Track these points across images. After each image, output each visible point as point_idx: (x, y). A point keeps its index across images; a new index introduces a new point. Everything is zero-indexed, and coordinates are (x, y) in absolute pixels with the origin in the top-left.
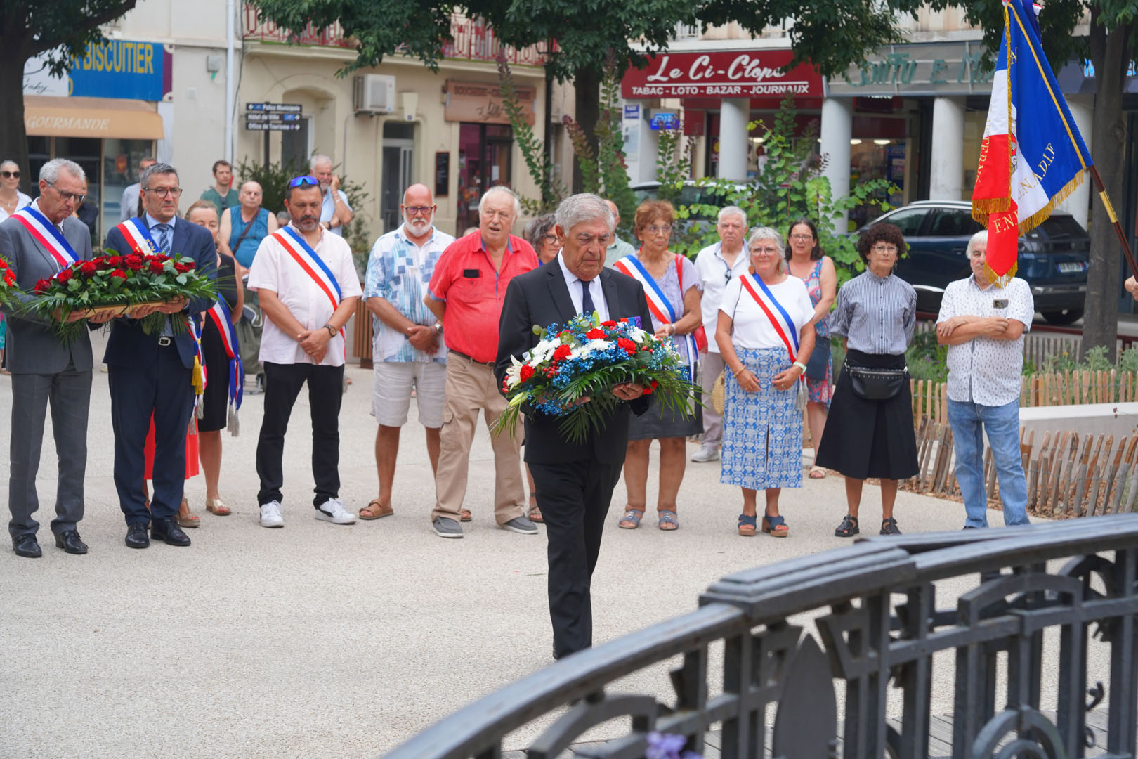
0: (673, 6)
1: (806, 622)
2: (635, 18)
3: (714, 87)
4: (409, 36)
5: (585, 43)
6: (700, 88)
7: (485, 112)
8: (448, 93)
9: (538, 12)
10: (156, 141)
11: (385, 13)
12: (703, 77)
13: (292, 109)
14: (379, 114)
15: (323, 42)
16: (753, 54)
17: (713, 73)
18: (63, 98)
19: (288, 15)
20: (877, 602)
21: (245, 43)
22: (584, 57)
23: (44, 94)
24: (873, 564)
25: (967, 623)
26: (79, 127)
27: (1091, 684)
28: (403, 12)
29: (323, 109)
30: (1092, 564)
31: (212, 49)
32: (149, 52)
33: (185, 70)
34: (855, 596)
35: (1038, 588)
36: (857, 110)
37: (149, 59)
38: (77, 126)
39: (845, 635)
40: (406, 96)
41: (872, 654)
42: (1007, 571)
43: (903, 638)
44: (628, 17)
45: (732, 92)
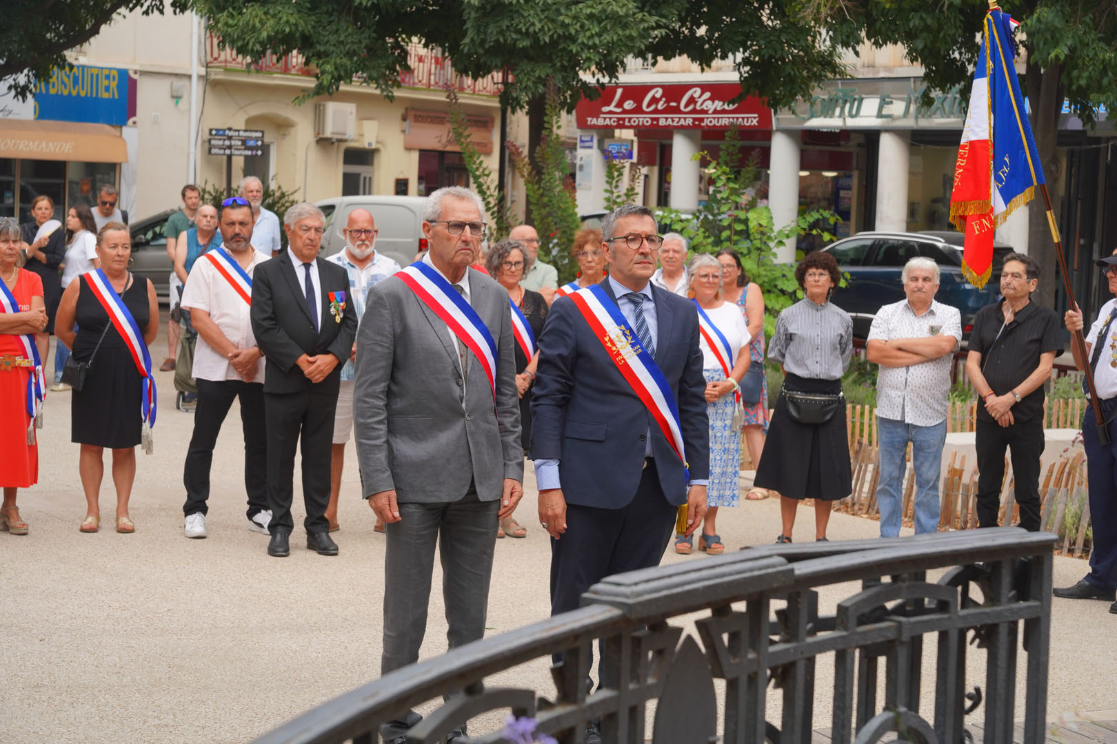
0: (623, 39)
1: (687, 624)
2: (586, 51)
3: (667, 119)
4: (365, 65)
5: (537, 74)
6: (653, 119)
7: (444, 140)
8: (408, 121)
9: (492, 44)
10: (120, 164)
11: (342, 42)
12: (656, 108)
13: (254, 135)
14: (340, 141)
15: (286, 70)
16: (705, 87)
17: (666, 105)
18: (29, 122)
19: (248, 43)
20: (758, 606)
21: (209, 70)
22: (537, 88)
23: (10, 117)
24: (752, 570)
25: (846, 629)
26: (44, 150)
28: (360, 42)
29: (284, 134)
30: (970, 573)
31: (176, 75)
32: (114, 77)
33: (149, 95)
34: (737, 599)
35: (917, 596)
36: (805, 143)
37: (114, 84)
38: (42, 149)
39: (725, 637)
40: (365, 123)
41: (751, 655)
42: (886, 579)
43: (783, 641)
44: (579, 49)
45: (684, 124)
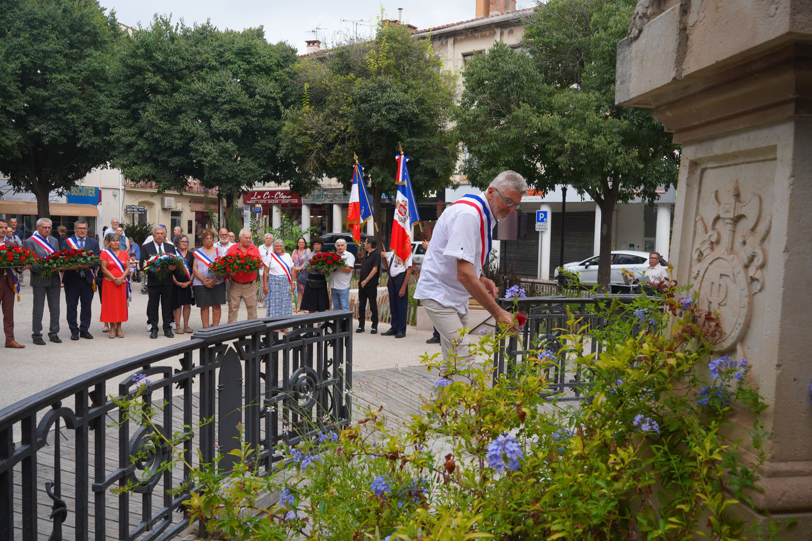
0: (254, 176)
1: (230, 344)
2: (243, 180)
3: (271, 201)
4: (173, 185)
5: (228, 187)
6: (266, 201)
7: (203, 208)
8: (191, 203)
9: (214, 178)
10: (97, 217)
11: (166, 178)
12: (267, 198)
13: (141, 207)
14: (170, 209)
15: (151, 187)
16: (282, 191)
17: (270, 197)
18: (64, 204)
19: (134, 178)
20: (255, 336)
21: (125, 187)
22: (229, 191)
23: (57, 203)
25: (287, 343)
26: (70, 213)
27: (329, 359)
28: (172, 177)
29: (151, 207)
30: (327, 325)
31: (114, 189)
32: (93, 190)
33: (105, 195)
34: (248, 335)
35: (310, 332)
36: (312, 208)
37: (93, 192)
39: (244, 347)
40: (178, 203)
41: (253, 352)
42: (300, 327)
44: (240, 179)
45: (276, 202)
